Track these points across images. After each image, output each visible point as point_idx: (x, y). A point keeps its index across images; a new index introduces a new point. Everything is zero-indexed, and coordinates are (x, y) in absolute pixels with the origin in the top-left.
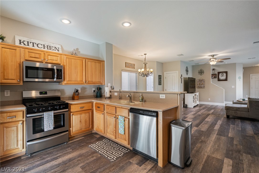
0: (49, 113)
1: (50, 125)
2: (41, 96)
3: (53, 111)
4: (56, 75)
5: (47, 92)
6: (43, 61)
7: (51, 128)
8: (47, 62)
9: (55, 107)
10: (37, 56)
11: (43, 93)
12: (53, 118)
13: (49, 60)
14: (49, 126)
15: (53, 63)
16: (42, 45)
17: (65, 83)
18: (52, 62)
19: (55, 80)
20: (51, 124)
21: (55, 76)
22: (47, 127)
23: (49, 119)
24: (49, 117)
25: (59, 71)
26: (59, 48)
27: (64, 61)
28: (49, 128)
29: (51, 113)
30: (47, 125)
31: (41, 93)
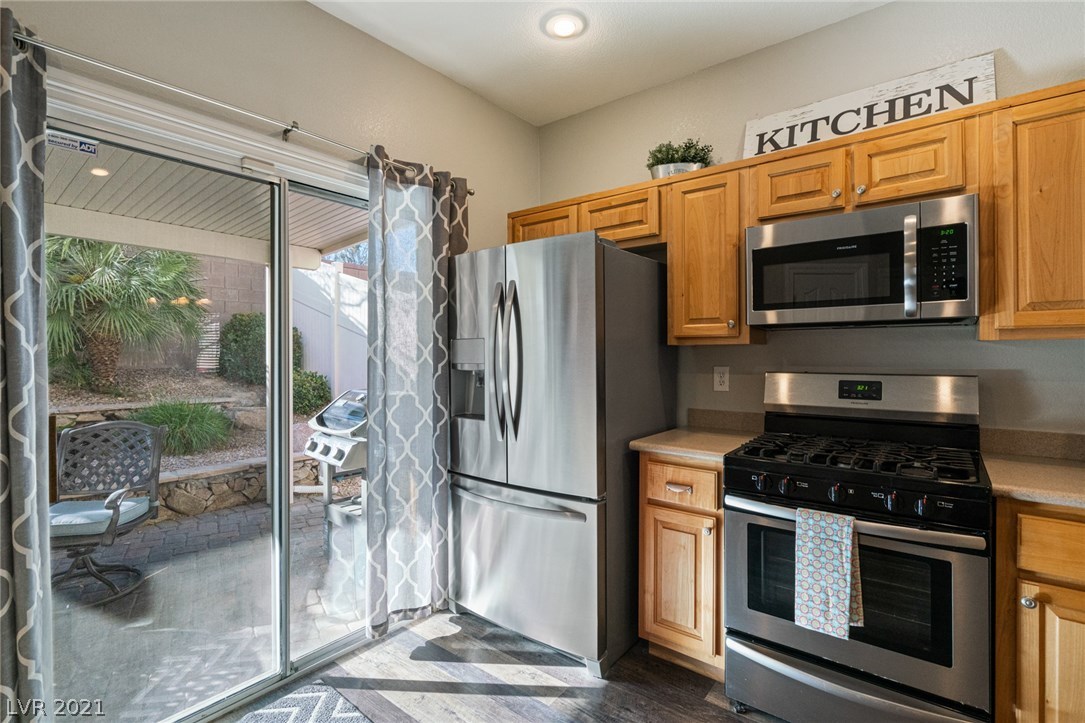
0: (823, 524)
1: (827, 603)
2: (847, 404)
3: (849, 518)
4: (911, 276)
5: (880, 383)
6: (840, 203)
7: (836, 624)
8: (865, 199)
9: (875, 495)
10: (810, 182)
11: (859, 388)
12: (848, 566)
13: (877, 185)
14: (822, 607)
15: (902, 194)
16: (858, 112)
17: (997, 325)
18: (894, 195)
19: (909, 304)
20: (833, 600)
21: (907, 282)
22: (811, 604)
23: (823, 559)
24: (823, 547)
25: (945, 237)
26: (970, 81)
27: (996, 153)
28: (822, 620)
29: (835, 526)
30: (811, 592)
31: (846, 390)
